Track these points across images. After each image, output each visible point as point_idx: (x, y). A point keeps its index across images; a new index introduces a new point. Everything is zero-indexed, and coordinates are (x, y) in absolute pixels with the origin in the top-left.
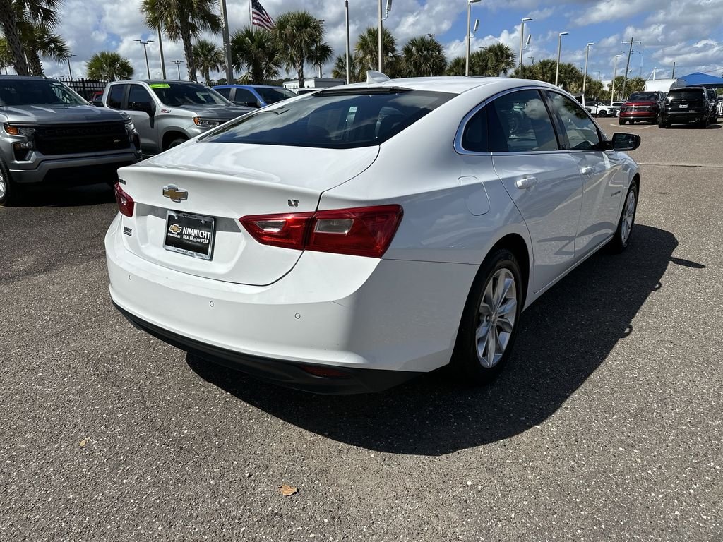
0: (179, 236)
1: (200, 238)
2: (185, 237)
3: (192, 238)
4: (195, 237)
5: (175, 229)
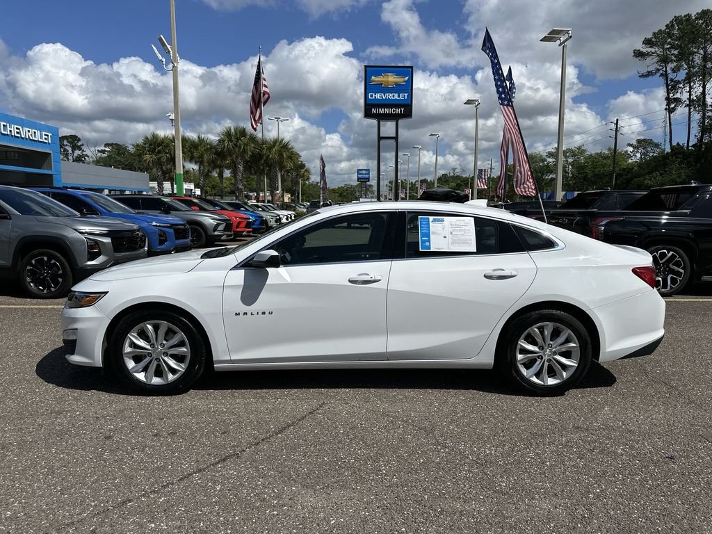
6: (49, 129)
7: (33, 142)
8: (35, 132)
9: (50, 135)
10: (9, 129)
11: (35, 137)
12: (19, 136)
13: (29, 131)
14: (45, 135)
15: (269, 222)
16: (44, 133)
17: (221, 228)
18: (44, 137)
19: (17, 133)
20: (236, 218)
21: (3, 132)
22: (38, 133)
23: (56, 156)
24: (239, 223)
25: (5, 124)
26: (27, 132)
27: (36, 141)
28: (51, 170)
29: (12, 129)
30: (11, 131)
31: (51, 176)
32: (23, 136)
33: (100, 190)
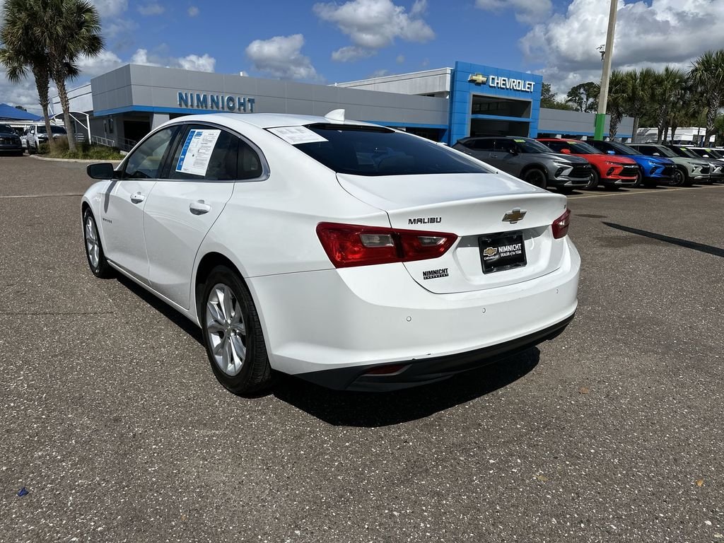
0: (497, 257)
1: (514, 251)
2: (502, 255)
3: (508, 254)
4: (510, 252)
5: (490, 252)
6: (533, 77)
7: (517, 92)
8: (519, 83)
9: (533, 83)
10: (496, 81)
11: (519, 87)
12: (504, 87)
13: (514, 82)
14: (529, 84)
15: (690, 171)
16: (528, 82)
17: (567, 172)
18: (527, 86)
19: (503, 84)
20: (610, 162)
21: (491, 85)
22: (522, 83)
23: (535, 105)
24: (613, 169)
25: (494, 77)
26: (513, 83)
27: (519, 90)
28: (529, 117)
29: (499, 82)
30: (498, 83)
31: (528, 123)
32: (508, 87)
33: (578, 137)
